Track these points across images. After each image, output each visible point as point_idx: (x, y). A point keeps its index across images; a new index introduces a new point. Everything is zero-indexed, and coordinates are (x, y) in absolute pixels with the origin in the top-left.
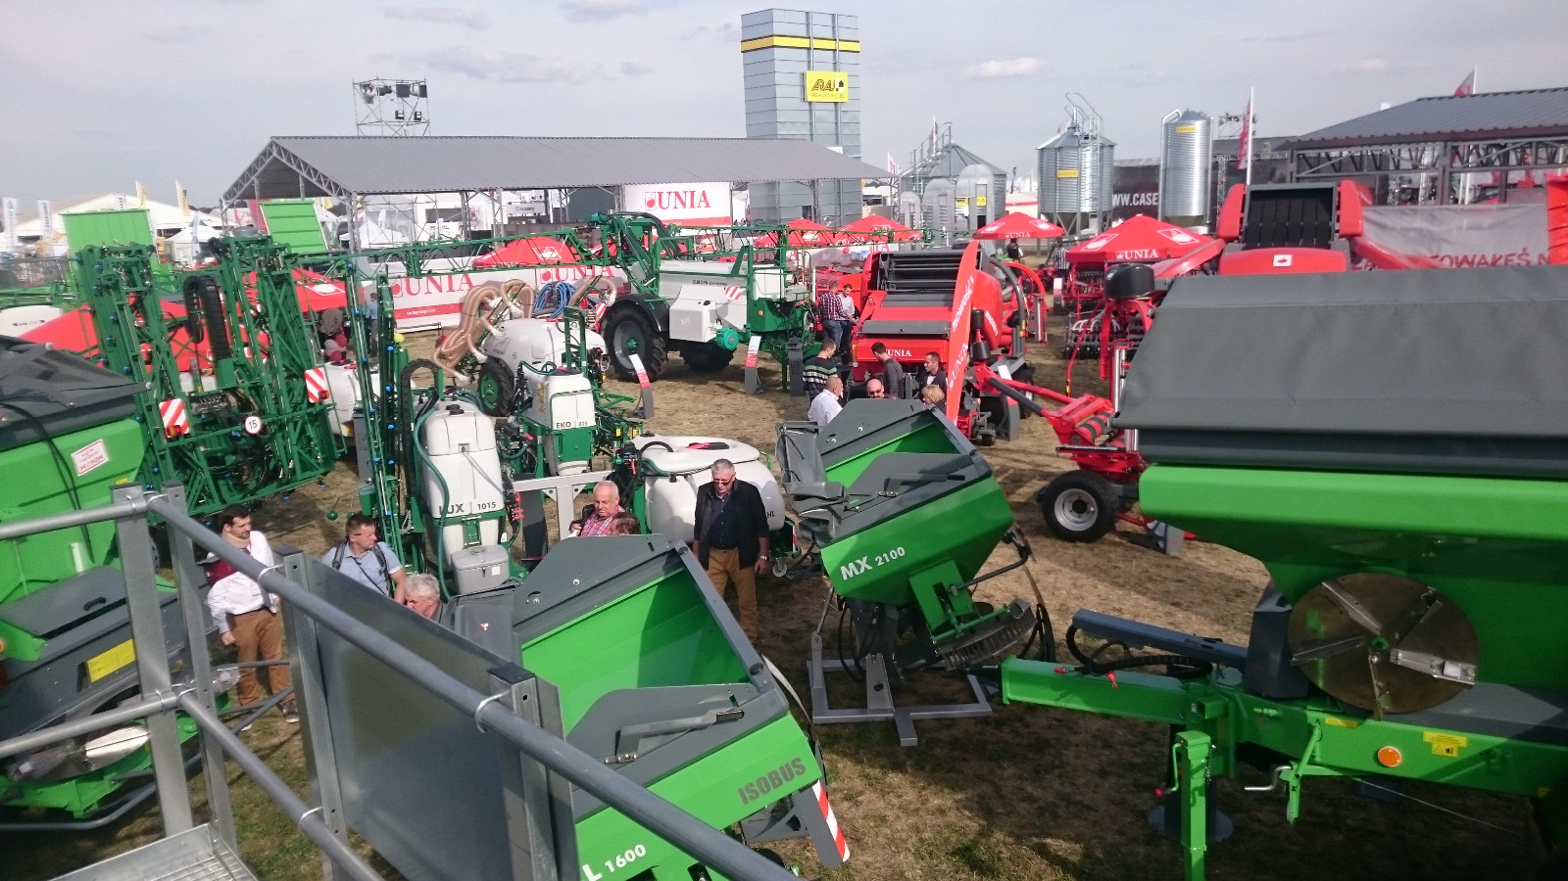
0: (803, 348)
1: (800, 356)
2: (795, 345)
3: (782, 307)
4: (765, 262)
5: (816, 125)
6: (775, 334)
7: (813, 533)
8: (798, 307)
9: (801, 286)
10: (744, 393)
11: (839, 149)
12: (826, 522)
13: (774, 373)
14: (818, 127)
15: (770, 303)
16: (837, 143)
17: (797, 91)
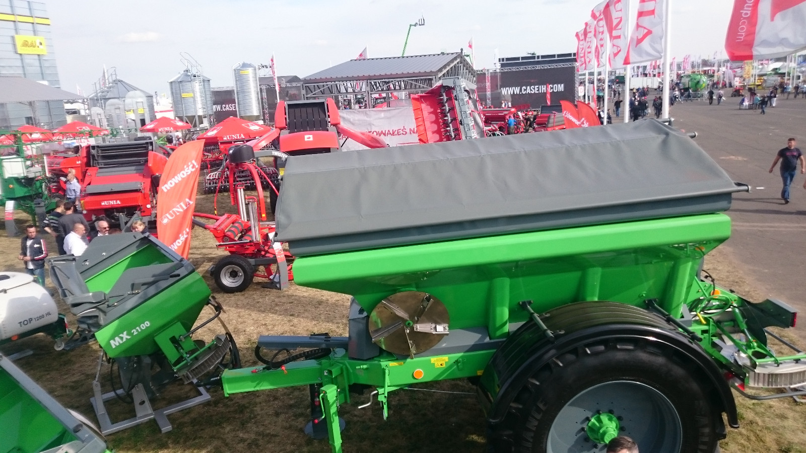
0: (45, 205)
1: (43, 210)
2: (39, 204)
3: (28, 182)
4: (9, 154)
5: (27, 68)
6: (23, 198)
8: (38, 180)
9: (37, 168)
10: (6, 237)
11: (45, 83)
12: (97, 317)
14: (29, 70)
15: (17, 180)
16: (43, 79)
17: (10, 47)
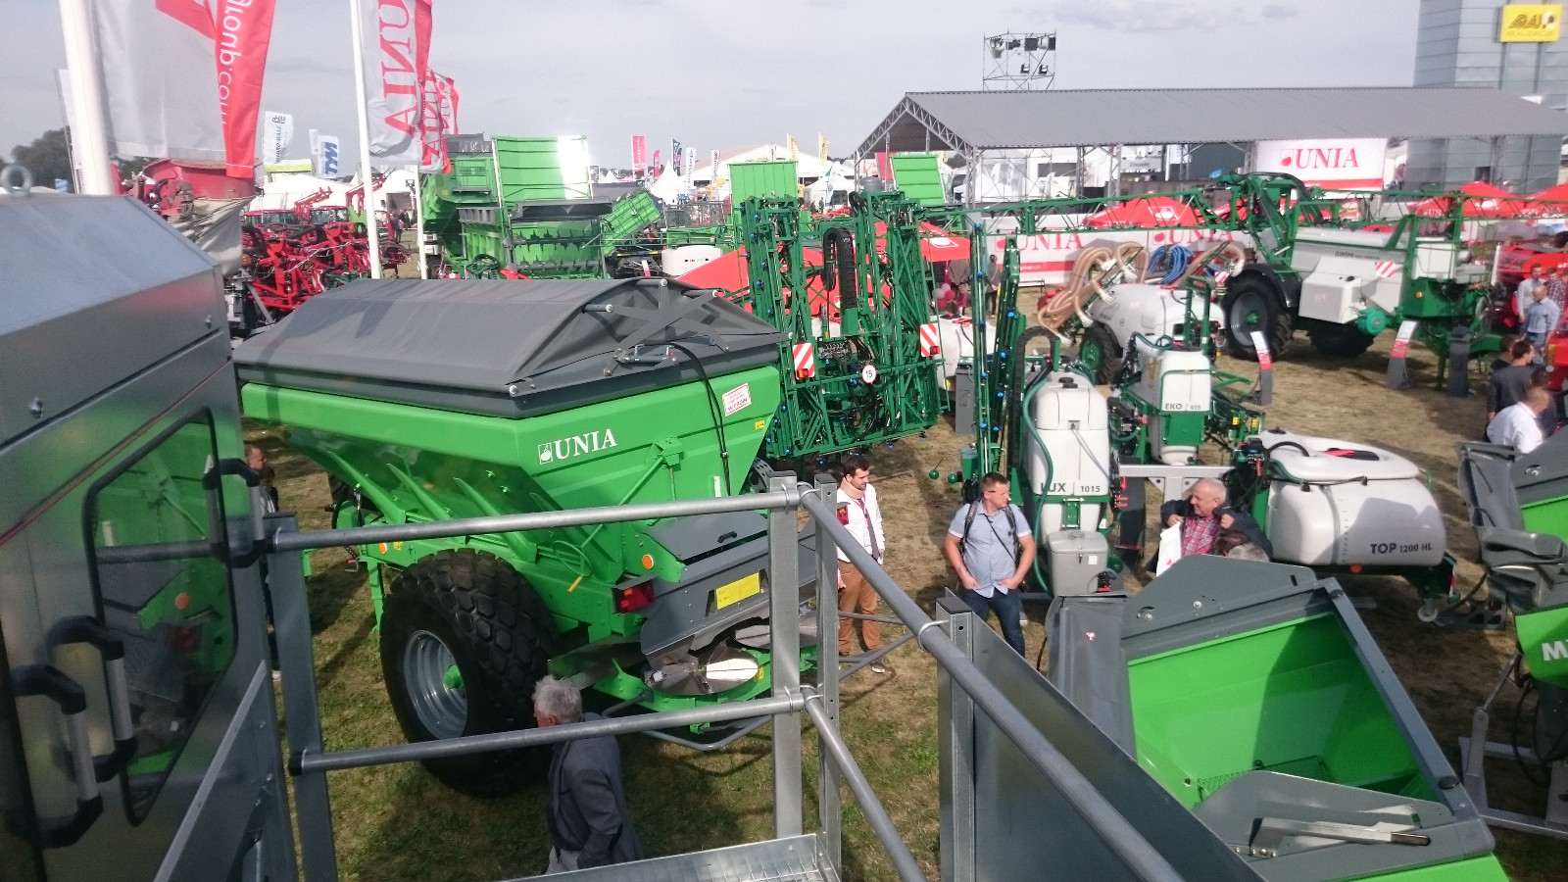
0: (1472, 340)
1: (1466, 349)
2: (1461, 336)
3: (1451, 290)
4: (1436, 234)
5: (1510, 71)
6: (1434, 321)
7: (1508, 595)
8: (1470, 291)
9: (1478, 265)
10: (1384, 386)
11: (1537, 99)
12: (1532, 585)
13: (1426, 366)
14: (1512, 73)
15: (1434, 284)
16: (1535, 91)
17: (1489, 29)
